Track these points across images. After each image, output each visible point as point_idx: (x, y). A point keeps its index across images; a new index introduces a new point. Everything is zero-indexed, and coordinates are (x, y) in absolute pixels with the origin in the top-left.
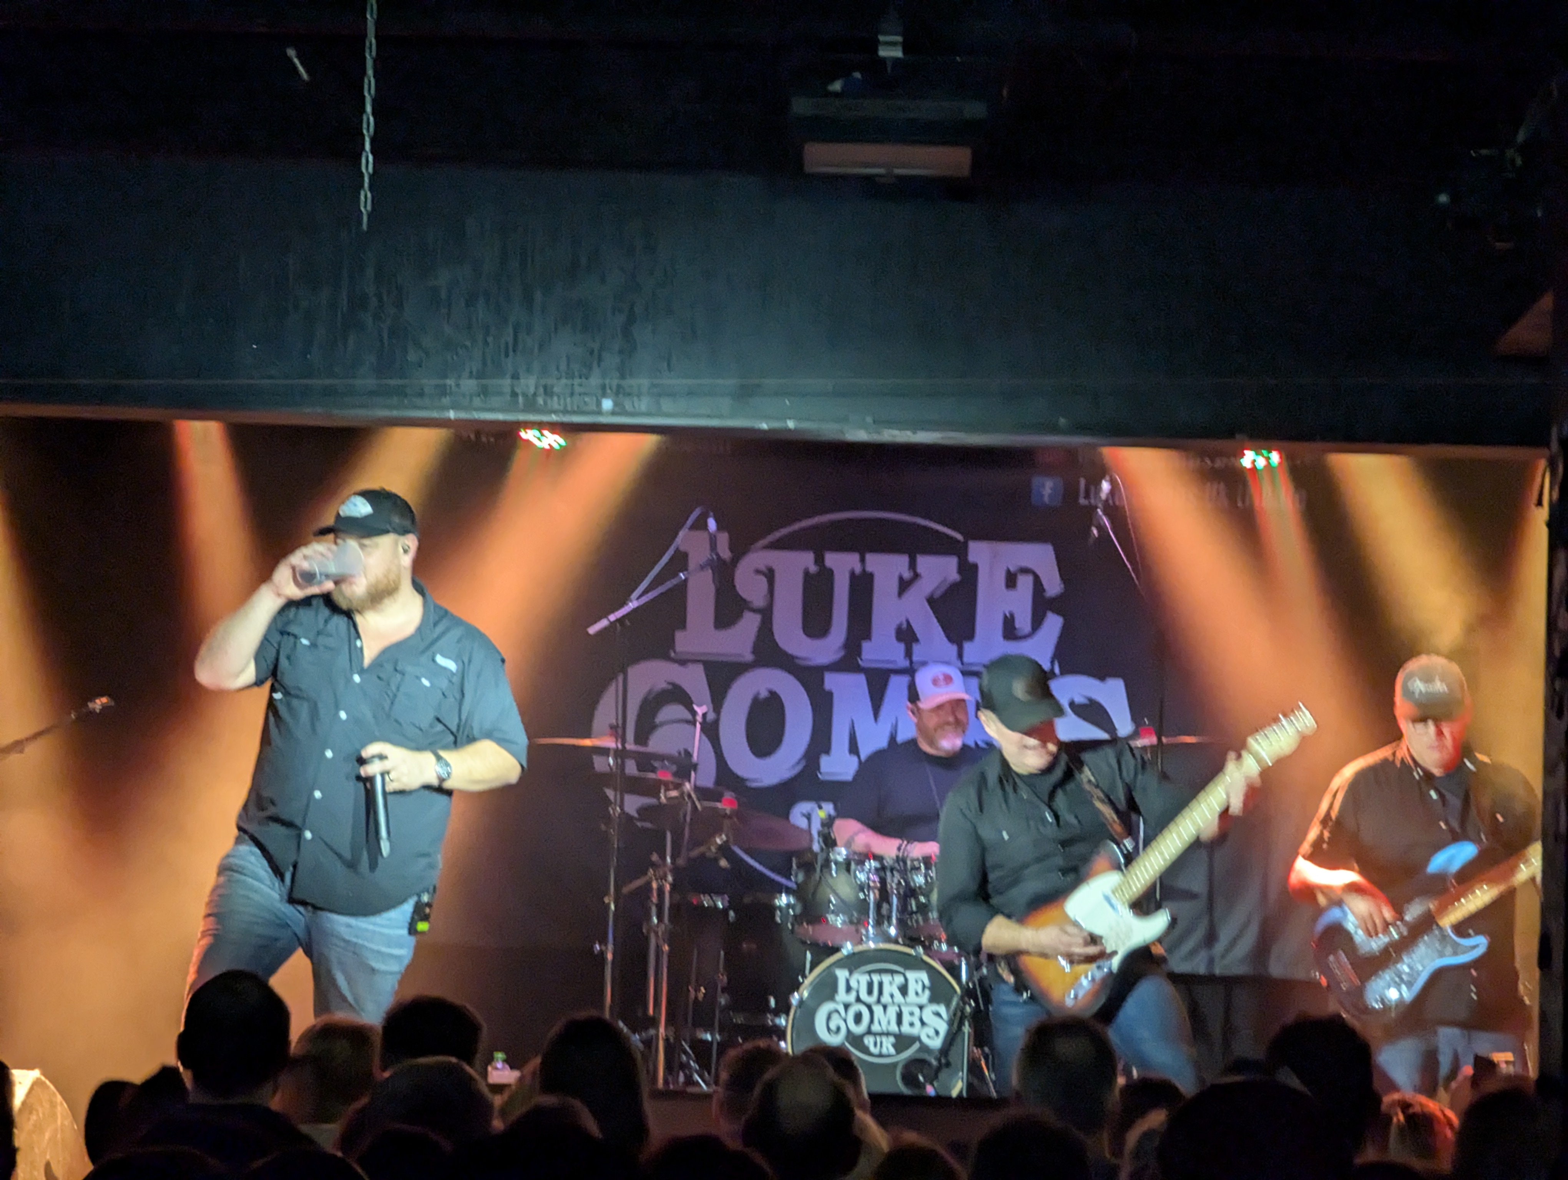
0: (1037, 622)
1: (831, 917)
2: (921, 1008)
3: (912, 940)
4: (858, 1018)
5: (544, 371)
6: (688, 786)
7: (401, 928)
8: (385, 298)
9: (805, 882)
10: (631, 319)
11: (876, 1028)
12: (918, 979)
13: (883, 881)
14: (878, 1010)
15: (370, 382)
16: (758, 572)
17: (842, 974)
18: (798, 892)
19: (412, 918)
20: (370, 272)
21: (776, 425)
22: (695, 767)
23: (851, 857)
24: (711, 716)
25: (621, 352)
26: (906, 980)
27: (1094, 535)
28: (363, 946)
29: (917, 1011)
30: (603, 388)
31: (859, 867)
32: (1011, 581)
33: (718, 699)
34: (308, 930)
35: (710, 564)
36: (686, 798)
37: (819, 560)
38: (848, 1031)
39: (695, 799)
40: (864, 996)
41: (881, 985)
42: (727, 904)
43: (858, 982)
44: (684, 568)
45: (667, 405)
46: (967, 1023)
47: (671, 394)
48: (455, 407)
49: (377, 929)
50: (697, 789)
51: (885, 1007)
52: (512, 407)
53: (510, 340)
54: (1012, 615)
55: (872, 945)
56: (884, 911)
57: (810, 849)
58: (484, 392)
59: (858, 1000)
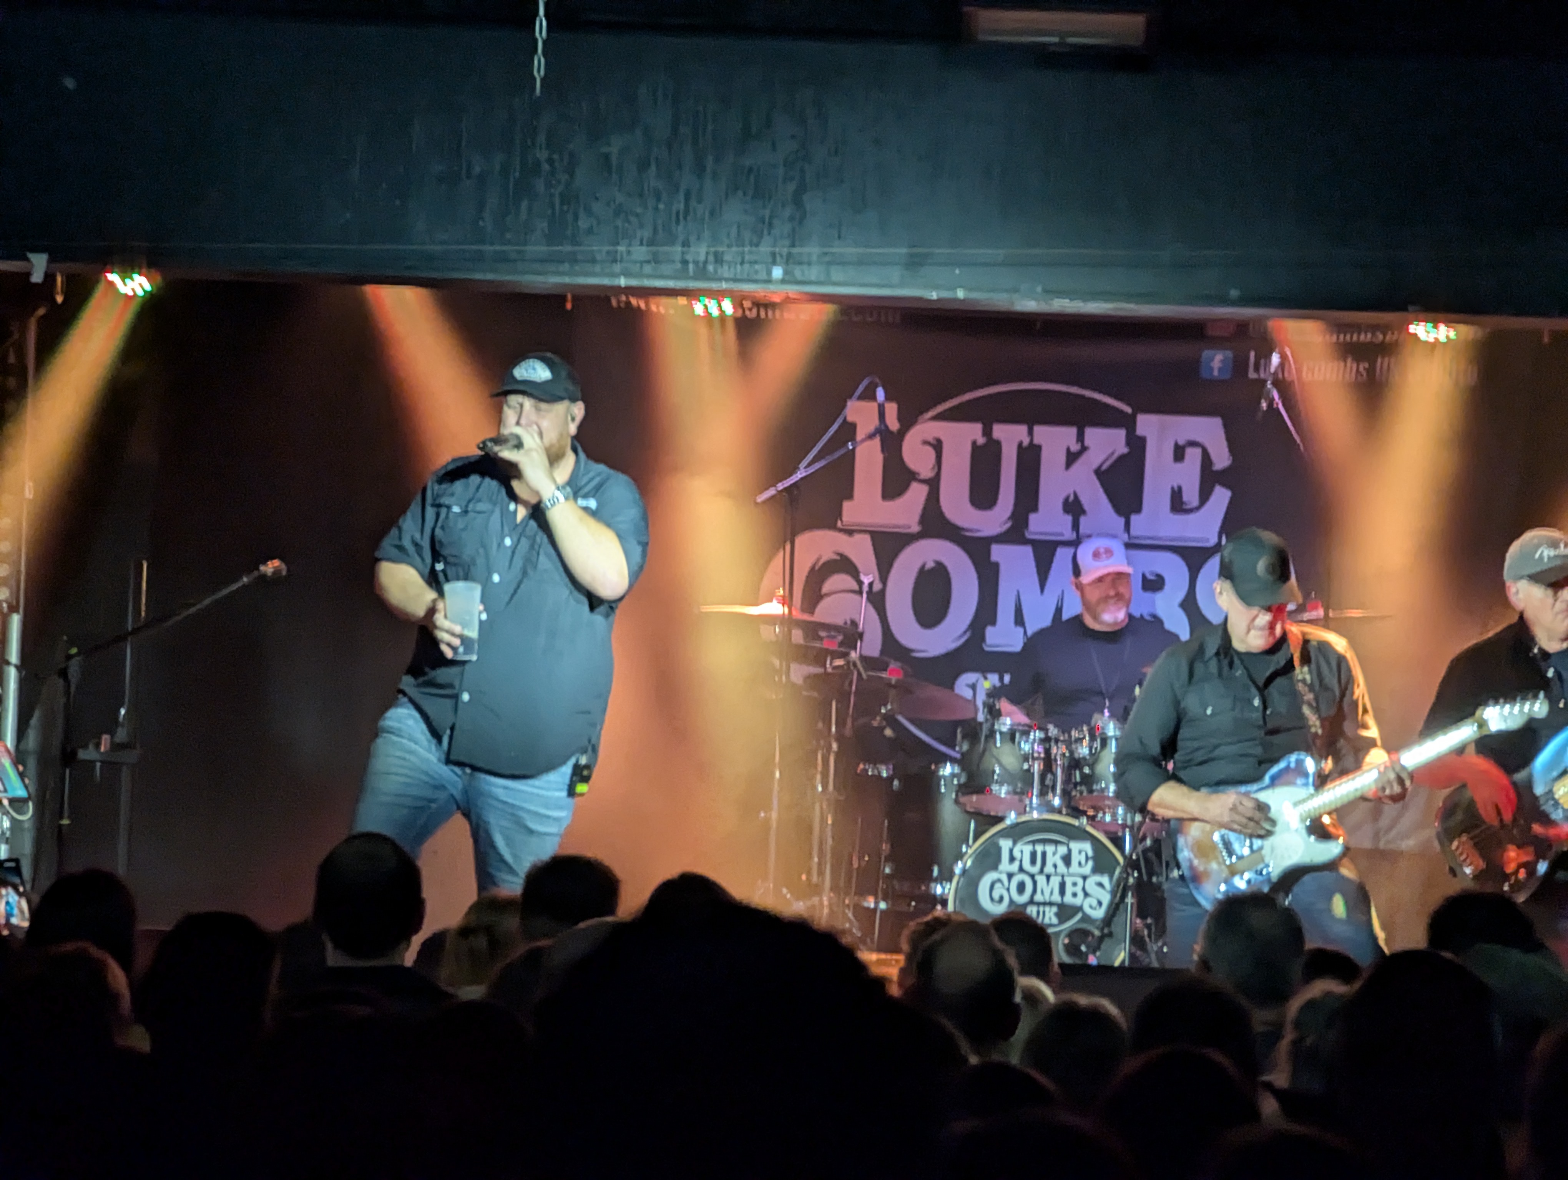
0: (1205, 495)
1: (995, 788)
2: (1085, 878)
3: (1076, 812)
4: (1021, 888)
5: (715, 240)
6: (854, 655)
7: (561, 790)
8: (557, 164)
9: (970, 751)
10: (802, 189)
11: (1038, 898)
12: (1081, 849)
13: (1048, 752)
14: (1041, 880)
15: (541, 248)
16: (926, 442)
17: (1005, 844)
18: (963, 762)
19: (572, 781)
20: (542, 139)
21: (946, 294)
22: (861, 636)
23: (1015, 727)
24: (877, 587)
25: (792, 219)
26: (1070, 851)
27: (1263, 407)
28: (522, 809)
29: (1080, 881)
30: (774, 255)
31: (1024, 738)
32: (1179, 454)
33: (884, 568)
34: (465, 791)
35: (878, 431)
36: (852, 668)
37: (987, 432)
38: (1011, 901)
39: (861, 669)
40: (1027, 865)
41: (1044, 854)
42: (891, 772)
43: (1022, 852)
44: (853, 438)
45: (837, 274)
46: (1130, 894)
47: (842, 263)
48: (627, 274)
49: (536, 791)
50: (863, 658)
51: (1048, 877)
52: (682, 274)
53: (682, 206)
54: (1180, 488)
55: (1035, 815)
56: (1048, 782)
57: (974, 719)
58: (656, 260)
59: (1021, 870)
